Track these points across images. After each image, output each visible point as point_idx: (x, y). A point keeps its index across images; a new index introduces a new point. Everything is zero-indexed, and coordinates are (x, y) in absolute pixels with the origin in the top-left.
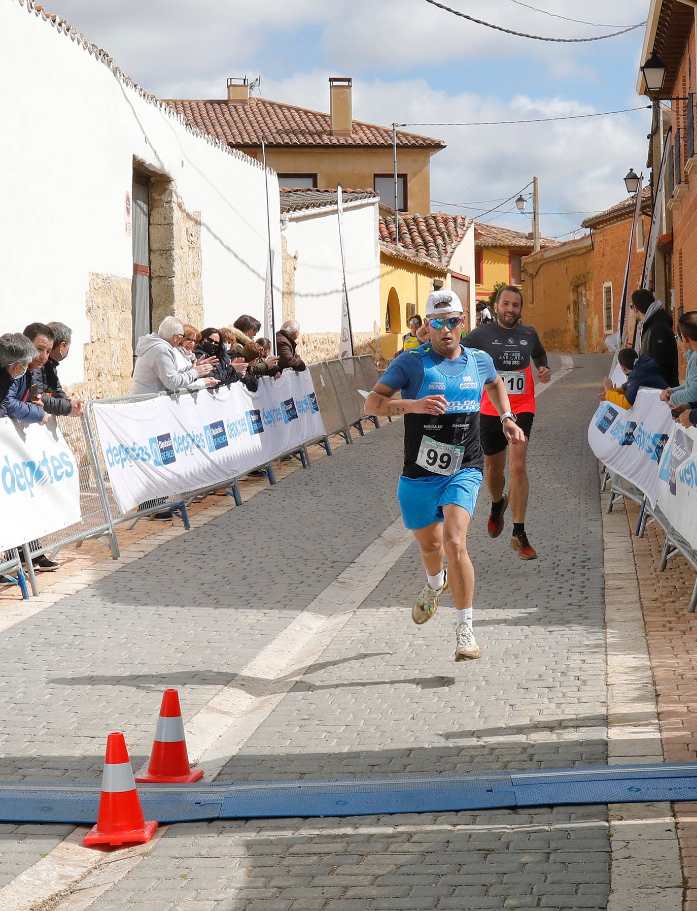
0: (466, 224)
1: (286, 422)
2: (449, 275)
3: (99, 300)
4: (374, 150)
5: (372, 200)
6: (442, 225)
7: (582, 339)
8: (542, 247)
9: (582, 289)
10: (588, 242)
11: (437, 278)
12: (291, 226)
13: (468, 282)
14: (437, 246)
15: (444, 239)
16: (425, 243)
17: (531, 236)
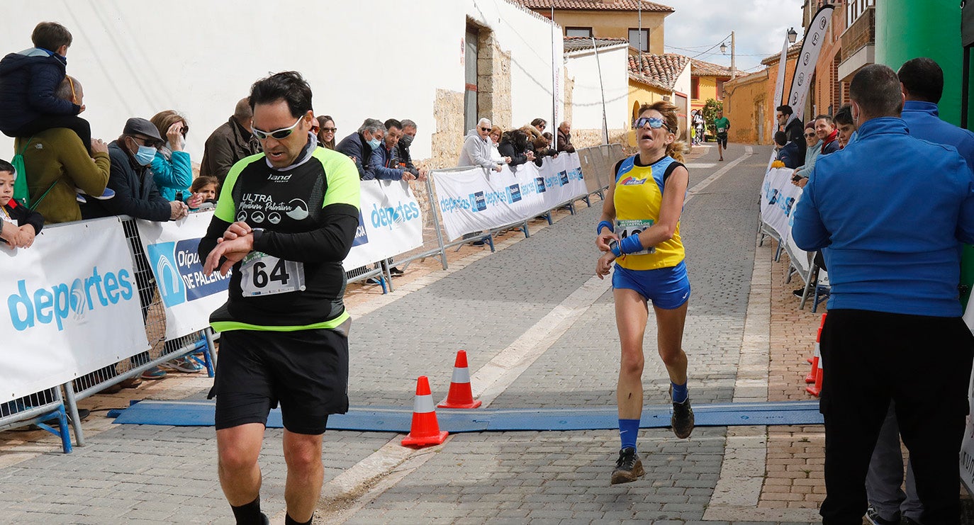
0: (686, 62)
1: (561, 186)
2: (674, 94)
3: (443, 106)
4: (629, 13)
5: (624, 45)
6: (670, 62)
7: (760, 136)
8: (736, 76)
9: (760, 104)
10: (765, 74)
11: (666, 95)
12: (570, 61)
13: (686, 98)
14: (667, 75)
15: (671, 70)
16: (659, 73)
17: (730, 69)
